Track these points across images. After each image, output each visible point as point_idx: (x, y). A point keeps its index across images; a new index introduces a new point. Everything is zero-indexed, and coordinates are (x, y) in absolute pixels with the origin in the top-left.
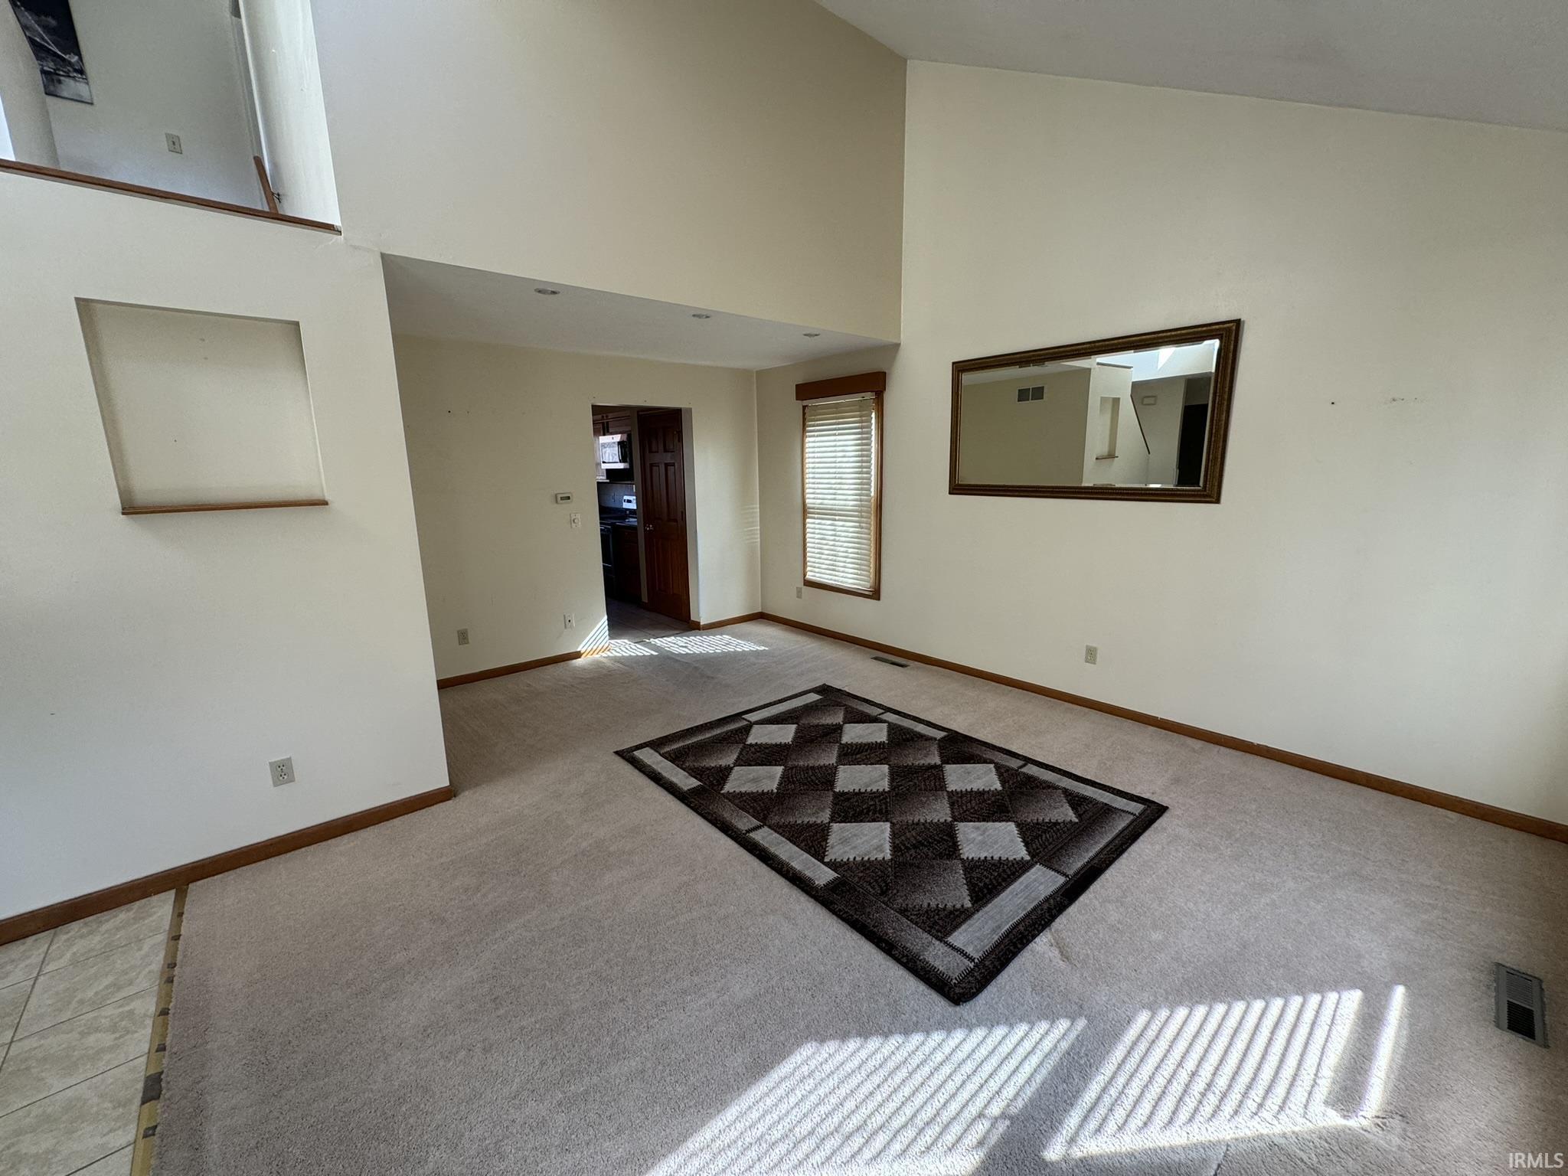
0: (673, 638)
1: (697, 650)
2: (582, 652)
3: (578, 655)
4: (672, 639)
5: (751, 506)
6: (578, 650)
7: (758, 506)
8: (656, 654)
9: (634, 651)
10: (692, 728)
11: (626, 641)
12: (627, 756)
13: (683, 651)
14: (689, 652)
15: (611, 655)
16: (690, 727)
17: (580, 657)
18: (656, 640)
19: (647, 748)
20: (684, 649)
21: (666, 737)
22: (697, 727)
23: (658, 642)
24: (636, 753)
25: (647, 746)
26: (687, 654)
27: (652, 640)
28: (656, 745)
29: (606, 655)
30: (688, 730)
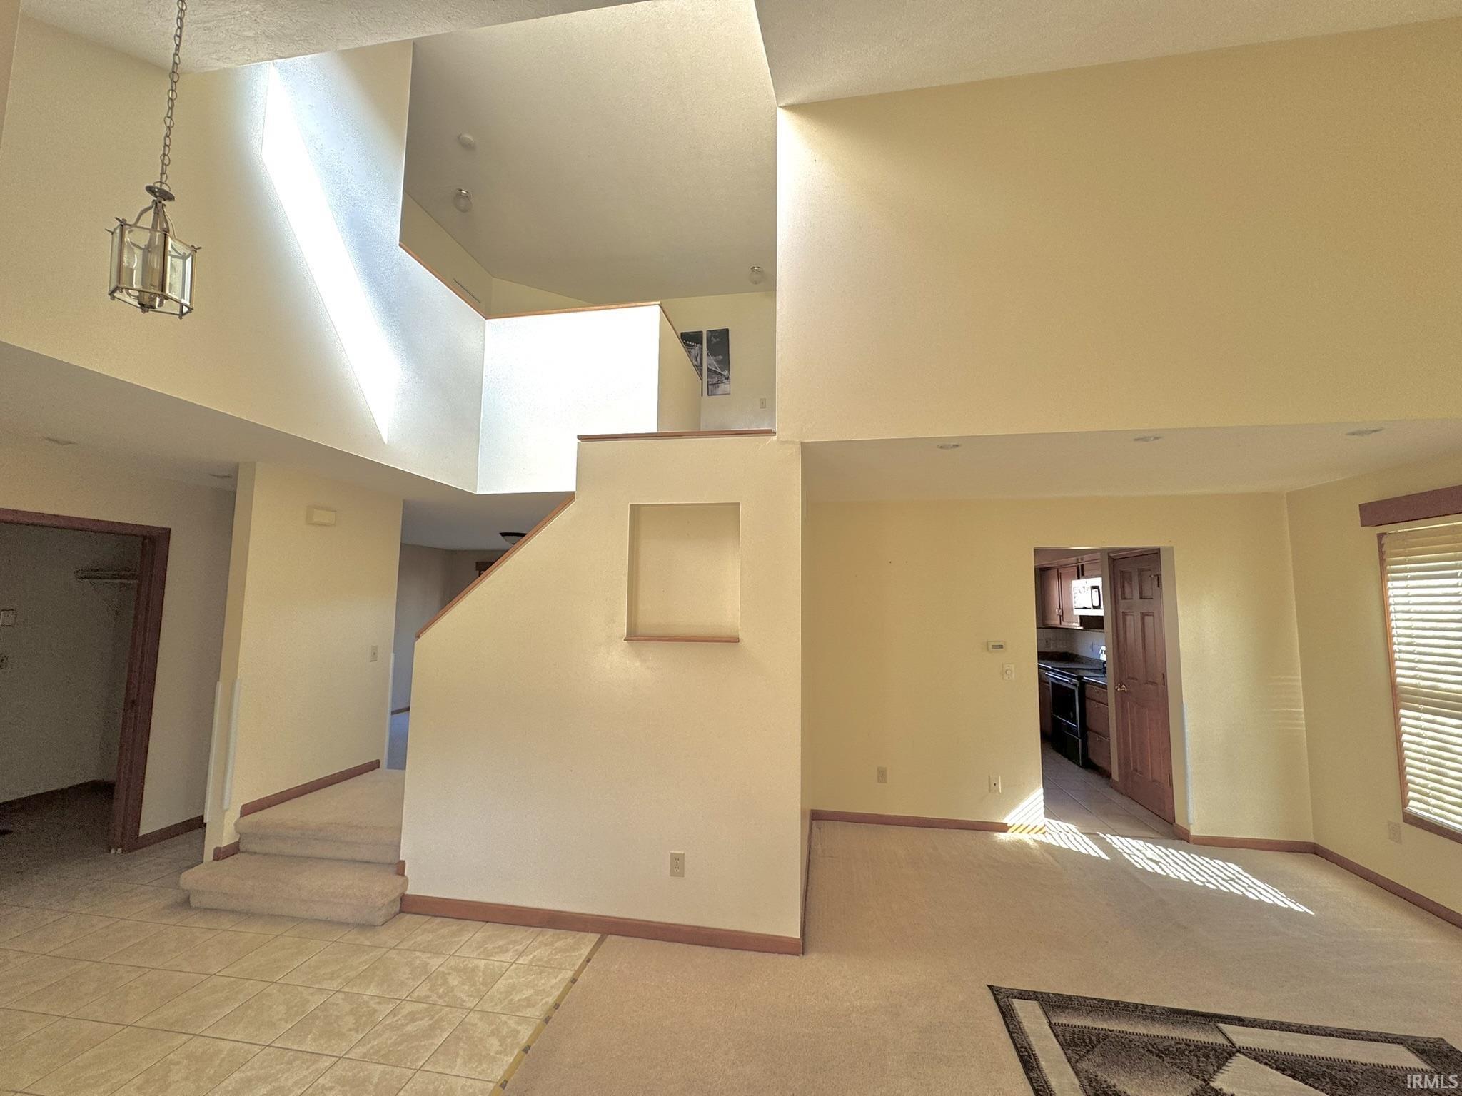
0: (1141, 842)
1: (1174, 872)
2: (1008, 825)
3: (1004, 828)
4: (1139, 844)
5: (1289, 677)
6: (1004, 821)
7: (1300, 678)
8: (1108, 859)
9: (1077, 845)
10: (1117, 1003)
11: (1072, 827)
12: (1003, 1000)
13: (1151, 867)
14: (1160, 871)
15: (1044, 840)
16: (1115, 999)
17: (1005, 831)
18: (1114, 839)
19: (1035, 1003)
20: (1153, 865)
21: (1070, 997)
22: (1127, 1005)
23: (1117, 842)
24: (1017, 1004)
25: (1037, 999)
26: (1156, 873)
27: (1109, 835)
28: (1052, 1003)
29: (1038, 839)
30: (1109, 1002)
